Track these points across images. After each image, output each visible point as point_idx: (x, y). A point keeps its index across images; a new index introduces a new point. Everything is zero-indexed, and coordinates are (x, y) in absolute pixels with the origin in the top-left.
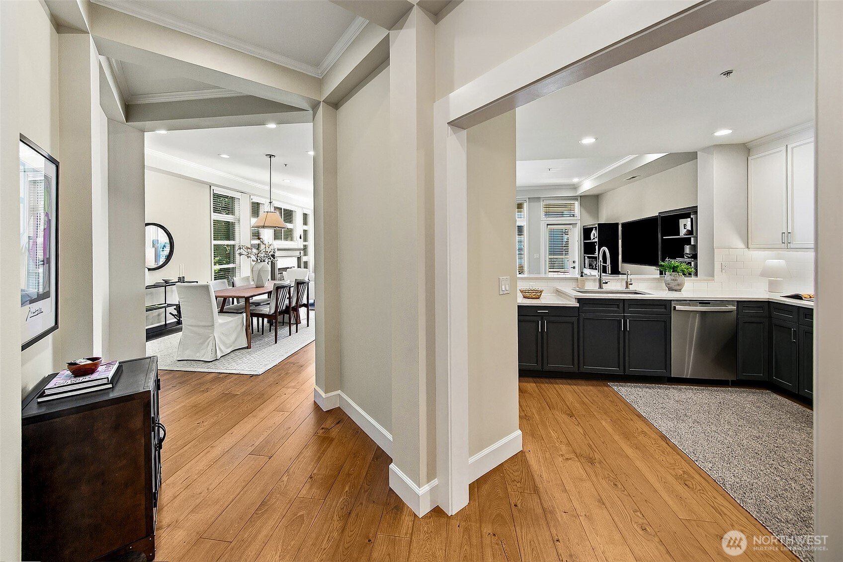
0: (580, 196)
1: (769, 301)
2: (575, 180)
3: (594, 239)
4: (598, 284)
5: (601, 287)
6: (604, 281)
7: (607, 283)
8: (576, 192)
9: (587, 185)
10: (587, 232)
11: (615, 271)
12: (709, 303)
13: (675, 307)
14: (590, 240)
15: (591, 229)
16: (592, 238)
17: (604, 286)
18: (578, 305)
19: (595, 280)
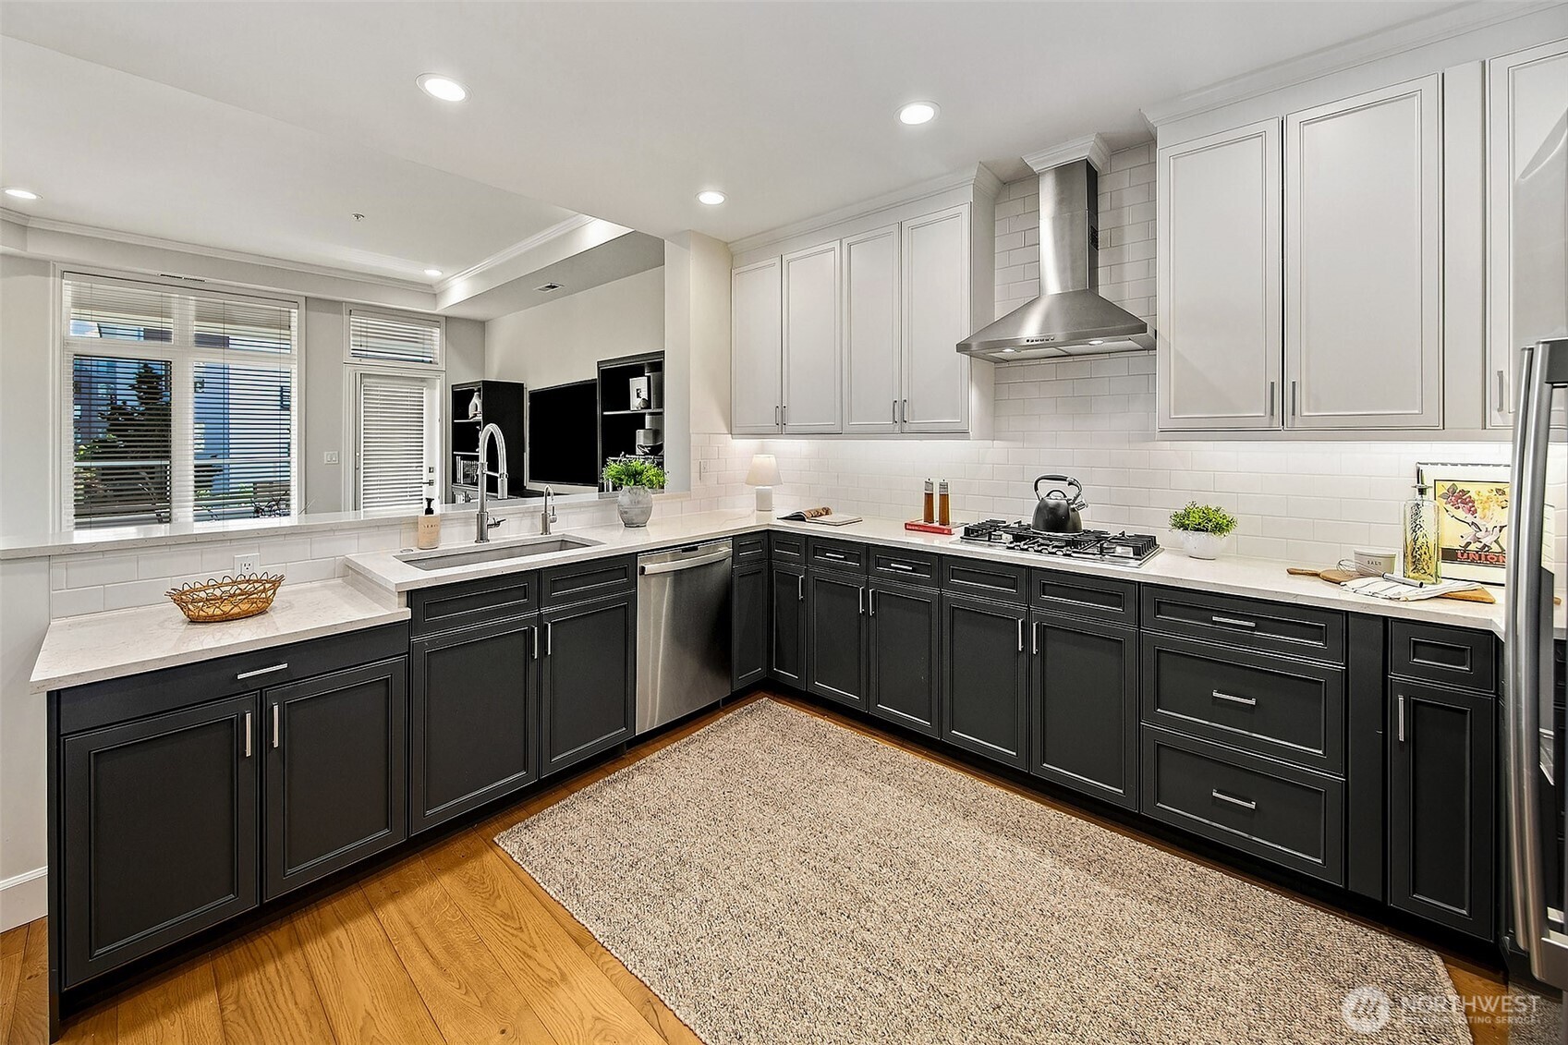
0: (446, 317)
1: (768, 530)
2: (433, 273)
3: (475, 415)
4: (475, 529)
5: (482, 537)
6: (491, 521)
7: (497, 524)
8: (436, 309)
9: (458, 291)
10: (460, 399)
11: (517, 489)
12: (695, 549)
13: (643, 568)
14: (467, 417)
15: (469, 394)
16: (471, 416)
17: (491, 533)
18: (406, 614)
19: (466, 520)
